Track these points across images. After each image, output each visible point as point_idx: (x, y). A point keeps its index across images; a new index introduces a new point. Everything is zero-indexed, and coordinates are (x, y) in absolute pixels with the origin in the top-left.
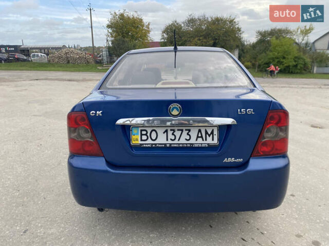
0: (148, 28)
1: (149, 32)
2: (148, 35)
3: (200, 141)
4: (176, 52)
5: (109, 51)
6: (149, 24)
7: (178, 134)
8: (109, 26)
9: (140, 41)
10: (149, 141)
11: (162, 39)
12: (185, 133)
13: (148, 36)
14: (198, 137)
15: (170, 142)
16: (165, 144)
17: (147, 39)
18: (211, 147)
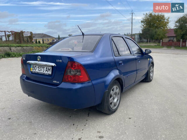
0: (168, 21)
1: (168, 23)
2: (167, 24)
3: (46, 72)
4: (83, 36)
5: (139, 36)
6: (169, 18)
7: (41, 68)
8: (142, 22)
9: (161, 29)
10: (34, 71)
11: (175, 27)
12: (43, 68)
13: (167, 26)
14: (46, 70)
15: (39, 71)
16: (38, 72)
17: (167, 28)
18: (49, 75)
